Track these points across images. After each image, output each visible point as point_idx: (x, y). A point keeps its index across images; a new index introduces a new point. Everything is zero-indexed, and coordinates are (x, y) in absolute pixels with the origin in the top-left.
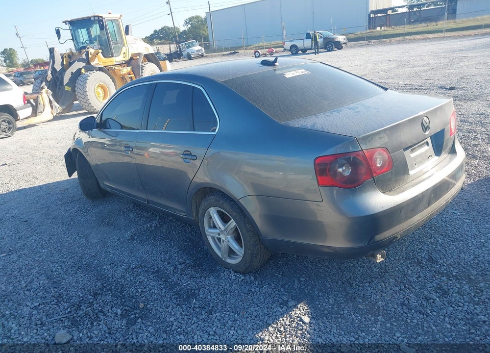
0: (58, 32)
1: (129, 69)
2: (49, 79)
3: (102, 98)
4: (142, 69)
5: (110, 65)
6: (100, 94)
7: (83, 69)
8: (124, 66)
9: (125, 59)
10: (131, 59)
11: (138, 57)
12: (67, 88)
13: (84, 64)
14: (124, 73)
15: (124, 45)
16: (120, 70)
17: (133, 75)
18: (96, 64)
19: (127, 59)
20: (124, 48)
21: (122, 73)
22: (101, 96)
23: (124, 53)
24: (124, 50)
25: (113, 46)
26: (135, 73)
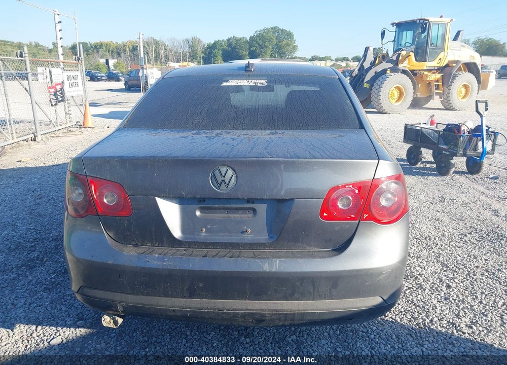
0: (383, 34)
1: (438, 76)
2: (354, 75)
3: (396, 100)
4: (454, 78)
5: (419, 69)
6: (394, 96)
7: (389, 70)
8: (434, 73)
9: (439, 65)
10: (447, 66)
11: (454, 65)
12: (366, 85)
13: (391, 65)
14: (431, 79)
15: (443, 51)
16: (427, 76)
17: (441, 83)
18: (404, 66)
19: (441, 66)
20: (442, 54)
21: (428, 79)
22: (395, 98)
23: (440, 59)
24: (442, 55)
25: (429, 50)
26: (444, 82)
